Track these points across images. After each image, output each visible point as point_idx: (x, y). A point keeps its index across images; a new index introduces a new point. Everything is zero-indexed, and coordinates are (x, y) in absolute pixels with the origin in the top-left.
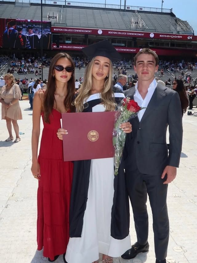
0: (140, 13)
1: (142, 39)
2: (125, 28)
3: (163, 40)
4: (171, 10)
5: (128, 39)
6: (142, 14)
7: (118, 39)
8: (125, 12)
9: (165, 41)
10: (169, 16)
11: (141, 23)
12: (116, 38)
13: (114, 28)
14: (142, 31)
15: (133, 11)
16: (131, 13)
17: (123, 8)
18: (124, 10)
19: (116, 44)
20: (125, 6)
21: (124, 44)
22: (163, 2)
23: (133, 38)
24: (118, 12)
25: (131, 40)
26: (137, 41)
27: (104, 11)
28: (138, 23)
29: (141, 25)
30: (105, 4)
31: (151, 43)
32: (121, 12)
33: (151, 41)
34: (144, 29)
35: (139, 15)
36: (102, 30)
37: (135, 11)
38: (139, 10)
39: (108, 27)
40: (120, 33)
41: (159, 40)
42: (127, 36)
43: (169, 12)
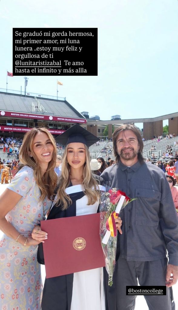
0: (39, 99)
1: (42, 121)
2: (27, 111)
3: (60, 123)
4: (65, 98)
5: (30, 121)
6: (41, 100)
7: (20, 120)
8: (25, 98)
9: (62, 123)
10: (64, 103)
11: (41, 107)
12: (18, 120)
13: (16, 110)
14: (42, 114)
15: (33, 97)
16: (31, 98)
17: (23, 94)
18: (25, 96)
19: (19, 124)
20: (25, 92)
21: (26, 125)
22: (58, 92)
23: (34, 119)
24: (19, 97)
25: (33, 122)
26: (38, 122)
27: (6, 95)
28: (38, 107)
29: (41, 109)
30: (7, 89)
31: (51, 125)
32: (22, 97)
33: (50, 123)
34: (44, 113)
35: (39, 101)
36: (5, 112)
37: (34, 97)
38: (38, 96)
39: (10, 110)
40: (22, 115)
41: (57, 122)
42: (28, 118)
43: (63, 100)
